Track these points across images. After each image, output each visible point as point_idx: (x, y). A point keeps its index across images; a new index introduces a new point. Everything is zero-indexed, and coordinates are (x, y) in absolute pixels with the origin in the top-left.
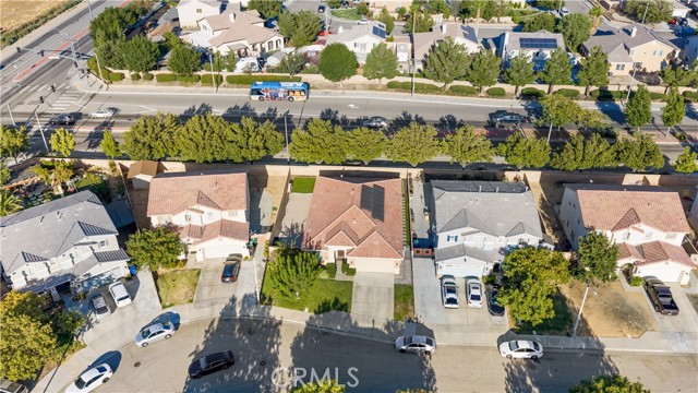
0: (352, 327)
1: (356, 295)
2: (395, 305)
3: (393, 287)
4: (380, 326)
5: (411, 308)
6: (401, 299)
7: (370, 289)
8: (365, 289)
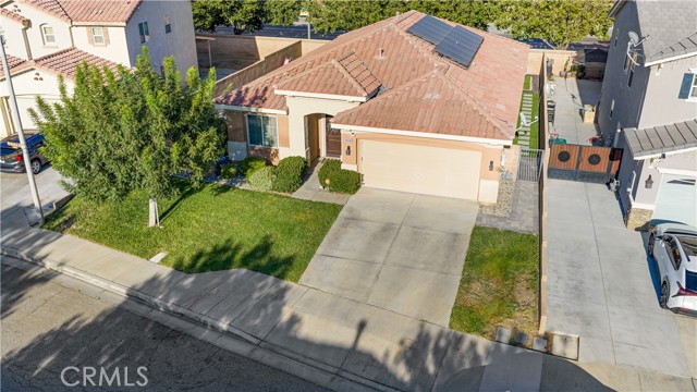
0: (274, 330)
1: (337, 237)
2: (466, 281)
3: (466, 231)
4: (383, 344)
5: (525, 296)
6: (491, 267)
7: (387, 230)
8: (373, 228)
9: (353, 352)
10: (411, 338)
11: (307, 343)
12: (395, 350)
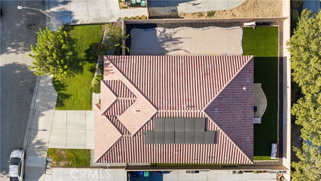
0: (39, 112)
9: (37, 130)
10: (43, 141)
11: (38, 120)
12: (39, 139)
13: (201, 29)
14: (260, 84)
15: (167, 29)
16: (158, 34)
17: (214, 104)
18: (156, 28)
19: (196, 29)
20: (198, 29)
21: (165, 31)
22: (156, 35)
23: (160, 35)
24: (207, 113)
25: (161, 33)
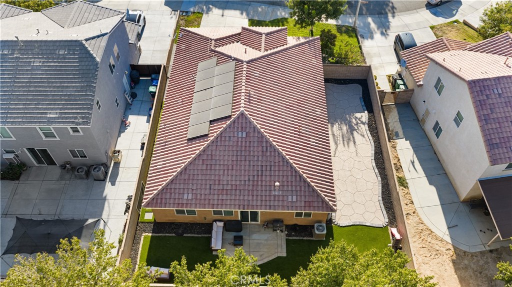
13: (374, 164)
14: (285, 255)
15: (367, 126)
16: (358, 115)
17: (252, 130)
18: (366, 112)
19: (373, 158)
20: (374, 161)
21: (364, 124)
22: (357, 112)
23: (356, 118)
24: (238, 118)
25: (359, 119)
